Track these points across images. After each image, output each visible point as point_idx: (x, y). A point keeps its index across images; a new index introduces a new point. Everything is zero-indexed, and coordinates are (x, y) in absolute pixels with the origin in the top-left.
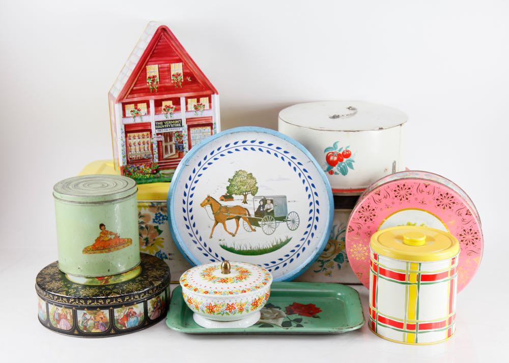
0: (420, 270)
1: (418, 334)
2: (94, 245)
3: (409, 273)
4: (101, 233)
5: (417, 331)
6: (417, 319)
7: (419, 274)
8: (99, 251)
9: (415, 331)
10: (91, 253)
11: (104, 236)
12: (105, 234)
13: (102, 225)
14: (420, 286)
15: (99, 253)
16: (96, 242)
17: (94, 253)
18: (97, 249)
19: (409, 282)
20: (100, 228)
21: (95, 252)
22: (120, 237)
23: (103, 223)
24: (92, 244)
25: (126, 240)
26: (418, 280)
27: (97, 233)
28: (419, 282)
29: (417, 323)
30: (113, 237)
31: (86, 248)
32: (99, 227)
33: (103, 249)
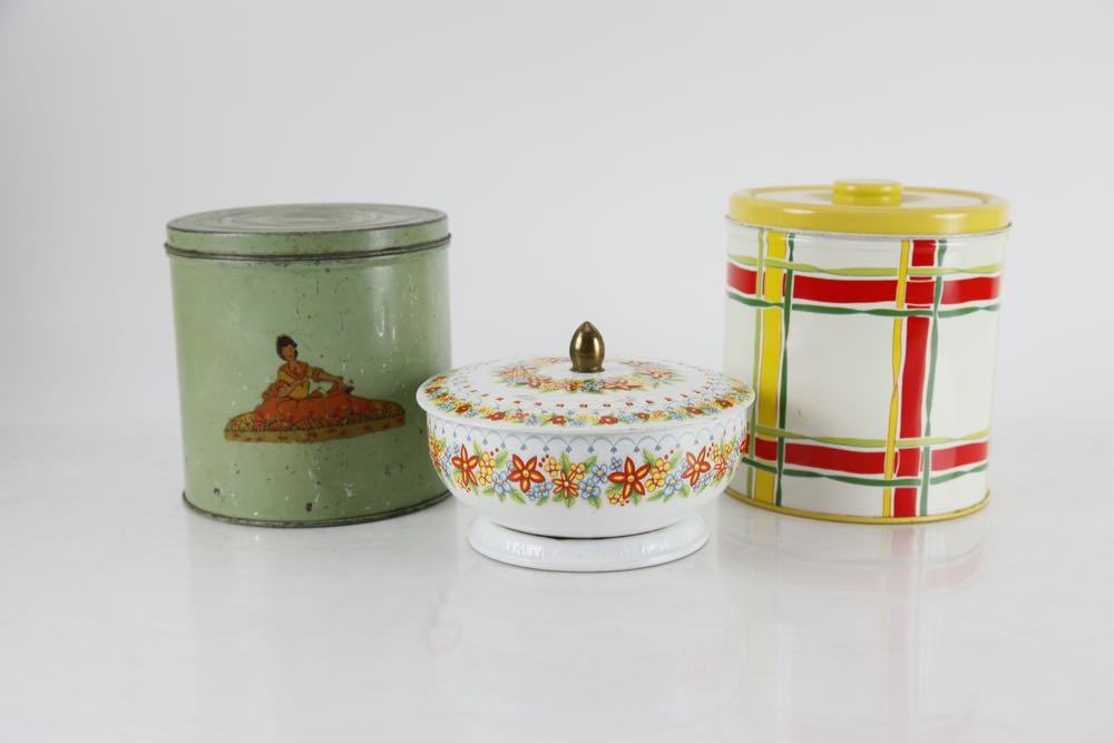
0: (791, 259)
1: (783, 477)
2: (259, 412)
3: (764, 269)
4: (282, 369)
5: (780, 466)
6: (782, 425)
7: (790, 272)
8: (277, 433)
9: (775, 464)
10: (248, 440)
11: (290, 380)
12: (295, 375)
13: (284, 343)
14: (793, 313)
15: (275, 442)
16: (266, 400)
17: (259, 440)
18: (270, 427)
19: (762, 298)
20: (280, 352)
21: (261, 434)
22: (353, 393)
23: (288, 334)
24: (252, 409)
25: (378, 406)
26: (786, 293)
27: (269, 368)
28: (788, 301)
29: (781, 439)
30: (326, 387)
31: (233, 421)
32: (274, 347)
33: (290, 429)
